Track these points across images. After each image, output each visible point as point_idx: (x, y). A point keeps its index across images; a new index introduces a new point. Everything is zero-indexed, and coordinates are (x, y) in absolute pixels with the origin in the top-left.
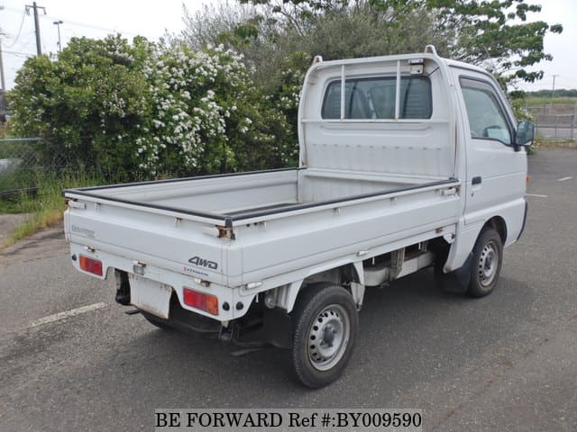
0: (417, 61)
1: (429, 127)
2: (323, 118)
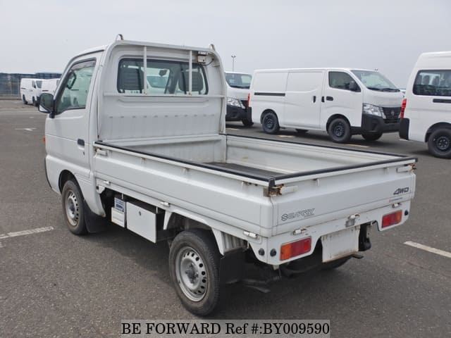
0: (205, 54)
1: (207, 100)
2: (120, 92)
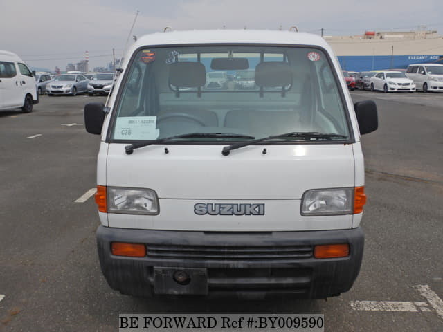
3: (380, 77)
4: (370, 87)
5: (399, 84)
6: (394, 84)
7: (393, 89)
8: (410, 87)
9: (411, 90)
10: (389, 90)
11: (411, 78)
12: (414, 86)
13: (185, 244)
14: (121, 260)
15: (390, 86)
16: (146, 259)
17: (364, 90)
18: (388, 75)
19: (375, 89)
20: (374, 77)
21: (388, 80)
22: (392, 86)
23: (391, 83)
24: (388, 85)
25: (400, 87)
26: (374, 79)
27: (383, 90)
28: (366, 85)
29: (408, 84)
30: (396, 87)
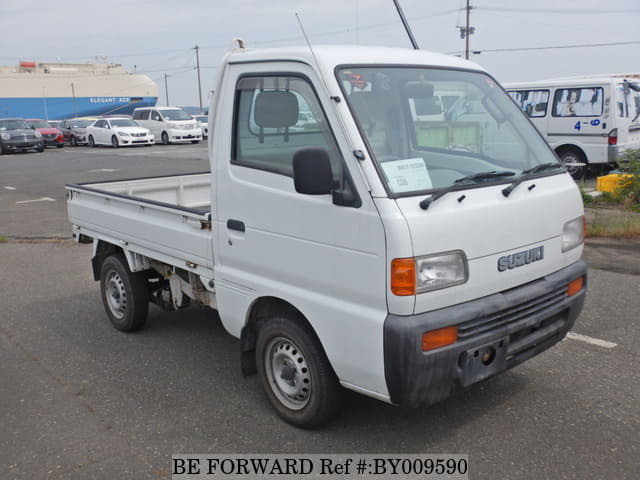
3: (101, 126)
4: (87, 141)
5: (133, 135)
6: (127, 135)
7: (127, 142)
8: (148, 138)
9: (149, 143)
10: (121, 144)
11: (144, 126)
12: (152, 137)
13: (495, 310)
14: (435, 354)
15: (121, 138)
16: (457, 345)
17: (76, 145)
18: (114, 123)
19: (96, 143)
20: (91, 127)
21: (116, 130)
22: (125, 138)
23: (121, 134)
24: (118, 136)
25: (135, 139)
26: (91, 129)
27: (111, 144)
28: (78, 139)
29: (144, 135)
30: (131, 140)
